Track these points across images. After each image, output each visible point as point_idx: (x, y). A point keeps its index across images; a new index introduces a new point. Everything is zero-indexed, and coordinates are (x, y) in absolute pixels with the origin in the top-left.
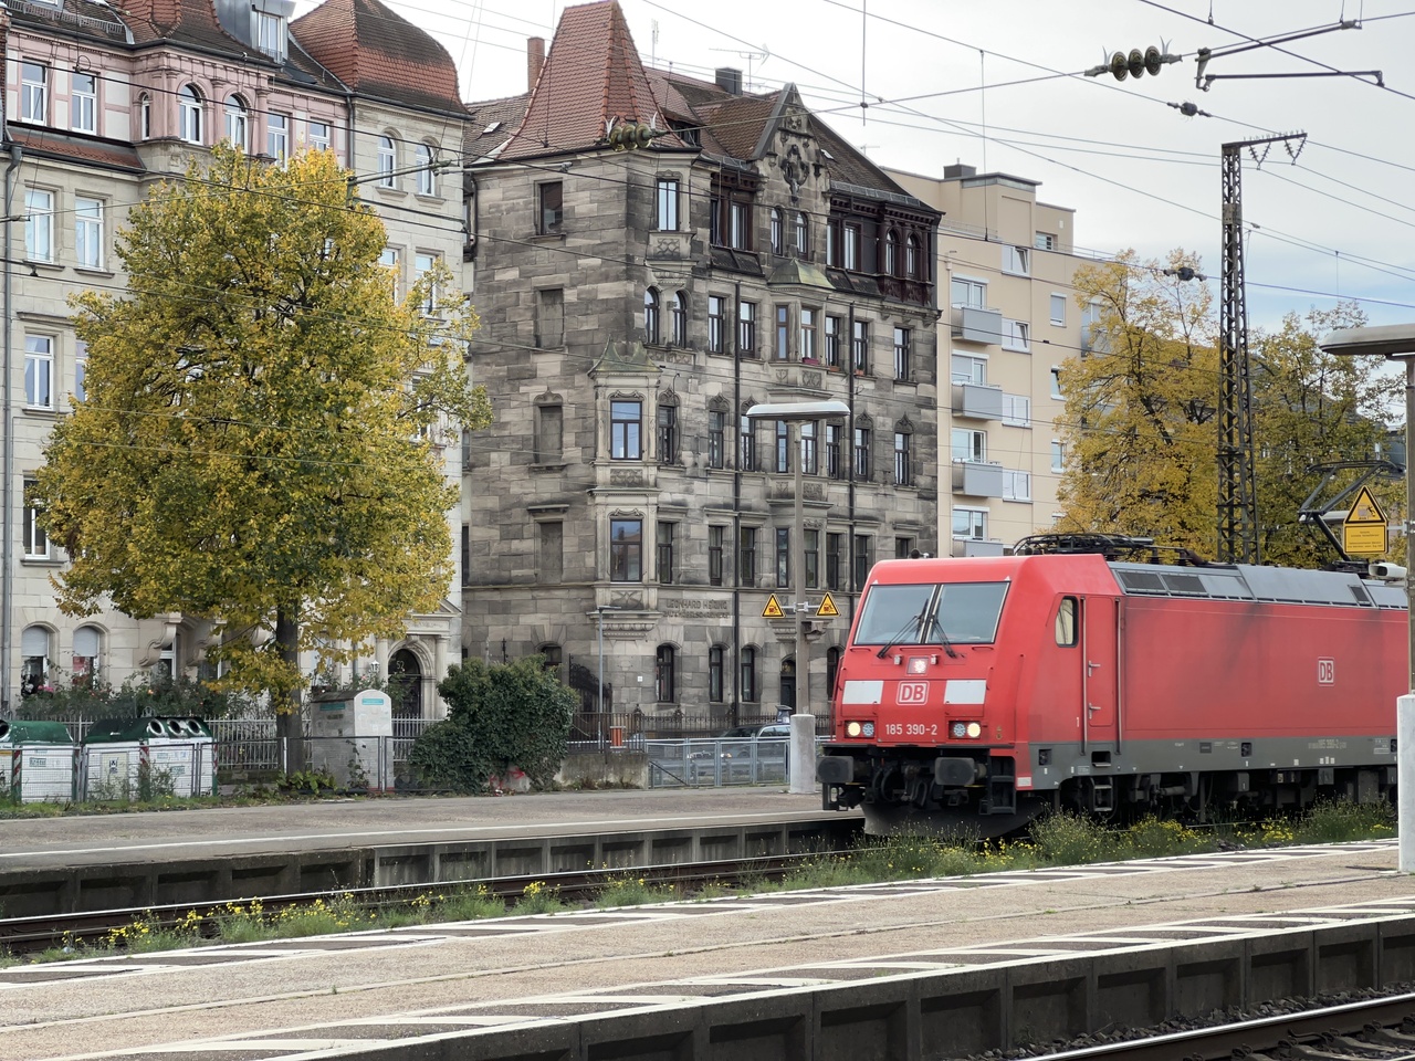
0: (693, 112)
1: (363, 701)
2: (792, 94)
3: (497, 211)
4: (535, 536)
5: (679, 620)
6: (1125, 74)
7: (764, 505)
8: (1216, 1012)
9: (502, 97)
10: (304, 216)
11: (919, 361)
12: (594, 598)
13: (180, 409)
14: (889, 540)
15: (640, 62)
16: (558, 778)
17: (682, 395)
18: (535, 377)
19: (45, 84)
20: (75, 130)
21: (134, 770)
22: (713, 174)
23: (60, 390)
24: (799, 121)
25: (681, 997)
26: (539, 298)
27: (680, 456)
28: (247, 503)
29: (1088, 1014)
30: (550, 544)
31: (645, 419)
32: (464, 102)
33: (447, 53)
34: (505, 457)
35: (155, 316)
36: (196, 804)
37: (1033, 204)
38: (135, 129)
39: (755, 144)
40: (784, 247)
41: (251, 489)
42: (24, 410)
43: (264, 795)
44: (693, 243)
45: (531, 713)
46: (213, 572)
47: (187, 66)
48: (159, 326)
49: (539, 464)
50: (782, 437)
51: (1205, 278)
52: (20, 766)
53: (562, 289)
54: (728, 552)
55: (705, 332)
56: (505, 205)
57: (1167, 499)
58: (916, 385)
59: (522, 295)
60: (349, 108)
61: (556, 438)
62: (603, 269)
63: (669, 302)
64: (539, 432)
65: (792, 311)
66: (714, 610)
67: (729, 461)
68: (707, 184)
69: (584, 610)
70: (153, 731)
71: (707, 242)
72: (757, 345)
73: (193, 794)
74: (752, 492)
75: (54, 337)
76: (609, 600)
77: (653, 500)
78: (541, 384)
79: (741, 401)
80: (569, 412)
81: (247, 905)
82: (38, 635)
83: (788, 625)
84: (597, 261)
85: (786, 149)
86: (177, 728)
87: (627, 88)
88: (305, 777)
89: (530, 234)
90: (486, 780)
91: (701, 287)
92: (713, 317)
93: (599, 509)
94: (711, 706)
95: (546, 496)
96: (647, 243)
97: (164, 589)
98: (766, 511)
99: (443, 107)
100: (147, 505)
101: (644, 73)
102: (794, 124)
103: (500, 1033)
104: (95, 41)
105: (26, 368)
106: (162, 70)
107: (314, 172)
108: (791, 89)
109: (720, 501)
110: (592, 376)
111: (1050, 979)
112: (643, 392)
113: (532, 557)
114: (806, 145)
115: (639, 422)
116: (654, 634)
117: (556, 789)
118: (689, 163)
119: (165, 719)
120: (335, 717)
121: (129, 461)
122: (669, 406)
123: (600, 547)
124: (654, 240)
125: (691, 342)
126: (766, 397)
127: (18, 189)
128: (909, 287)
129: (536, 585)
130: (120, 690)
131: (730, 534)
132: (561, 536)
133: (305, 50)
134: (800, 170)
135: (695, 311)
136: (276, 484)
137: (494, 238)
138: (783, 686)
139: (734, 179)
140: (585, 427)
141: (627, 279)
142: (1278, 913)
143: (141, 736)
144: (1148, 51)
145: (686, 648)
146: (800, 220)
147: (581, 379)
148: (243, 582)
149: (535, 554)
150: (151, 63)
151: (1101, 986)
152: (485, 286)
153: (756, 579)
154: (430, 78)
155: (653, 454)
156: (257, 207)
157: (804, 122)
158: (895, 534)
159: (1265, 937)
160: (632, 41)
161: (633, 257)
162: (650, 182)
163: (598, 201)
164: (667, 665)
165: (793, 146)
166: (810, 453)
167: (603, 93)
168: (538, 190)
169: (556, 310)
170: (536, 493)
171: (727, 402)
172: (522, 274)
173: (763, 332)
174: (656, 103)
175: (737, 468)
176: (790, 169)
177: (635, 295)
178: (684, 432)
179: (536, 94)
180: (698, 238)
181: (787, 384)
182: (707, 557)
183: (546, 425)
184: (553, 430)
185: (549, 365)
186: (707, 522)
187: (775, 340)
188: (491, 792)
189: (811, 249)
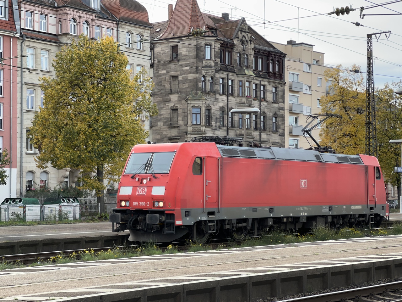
0: (215, 25)
3: (159, 54)
6: (339, 14)
8: (365, 283)
9: (161, 21)
10: (105, 55)
13: (70, 110)
15: (200, 11)
17: (212, 106)
18: (170, 101)
19: (32, 18)
20: (41, 31)
21: (57, 212)
22: (221, 43)
23: (36, 105)
24: (245, 28)
25: (212, 278)
26: (171, 79)
27: (212, 123)
28: (89, 137)
29: (328, 283)
31: (202, 113)
32: (150, 23)
33: (145, 9)
34: (162, 124)
35: (63, 84)
36: (75, 222)
37: (312, 52)
38: (57, 31)
39: (233, 35)
40: (241, 64)
41: (89, 133)
42: (26, 110)
43: (94, 220)
44: (215, 63)
46: (79, 156)
47: (72, 13)
48: (64, 87)
49: (171, 126)
50: (241, 118)
51: (362, 73)
52: (25, 211)
53: (178, 76)
55: (218, 88)
56: (162, 52)
57: (351, 136)
58: (278, 103)
59: (167, 78)
60: (118, 25)
61: (176, 119)
62: (190, 70)
63: (208, 80)
64: (171, 117)
65: (243, 82)
67: (225, 125)
68: (219, 46)
70: (63, 201)
71: (219, 63)
72: (233, 92)
73: (74, 219)
74: (232, 134)
75: (35, 90)
78: (172, 103)
79: (229, 108)
80: (180, 111)
81: (90, 250)
82: (30, 174)
84: (188, 68)
85: (242, 36)
86: (69, 200)
87: (196, 18)
88: (105, 215)
89: (169, 60)
91: (217, 75)
92: (221, 84)
93: (189, 139)
95: (174, 135)
96: (202, 63)
97: (66, 161)
99: (144, 24)
100: (61, 137)
101: (201, 14)
102: (244, 29)
103: (161, 288)
104: (46, 6)
105: (27, 99)
106: (65, 14)
107: (107, 43)
108: (243, 19)
110: (187, 101)
111: (317, 273)
112: (201, 105)
114: (247, 35)
115: (200, 114)
118: (214, 40)
119: (65, 198)
120: (114, 198)
121: (56, 125)
122: (208, 109)
124: (204, 62)
125: (215, 91)
126: (236, 107)
127: (25, 48)
128: (277, 75)
130: (53, 190)
133: (105, 8)
134: (246, 42)
135: (216, 82)
136: (97, 132)
137: (159, 61)
139: (227, 45)
140: (184, 115)
141: (197, 73)
142: (383, 254)
143: (59, 203)
144: (346, 7)
146: (246, 56)
147: (183, 102)
148: (87, 159)
150: (62, 12)
151: (332, 275)
152: (156, 75)
154: (141, 16)
155: (204, 123)
156: (92, 53)
157: (247, 28)
159: (379, 262)
160: (198, 5)
161: (198, 67)
162: (203, 45)
163: (188, 51)
165: (244, 35)
166: (248, 123)
167: (190, 20)
168: (171, 48)
169: (176, 82)
170: (171, 134)
171: (225, 108)
172: (167, 72)
173: (235, 88)
174: (205, 23)
175: (228, 127)
176: (243, 42)
177: (199, 78)
178: (212, 117)
179: (171, 20)
180: (217, 62)
181: (242, 103)
183: (173, 115)
184: (175, 116)
185: (174, 97)
187: (239, 90)
189: (249, 64)
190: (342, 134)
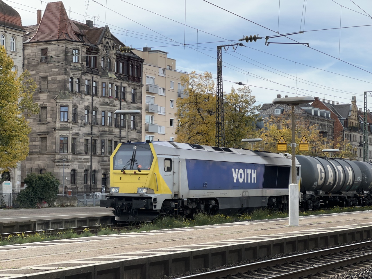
0: (81, 31)
1: (5, 184)
2: (107, 28)
4: (39, 141)
5: (77, 163)
6: (248, 41)
7: (99, 134)
8: (266, 257)
9: (30, 25)
11: (138, 97)
12: (55, 157)
16: (55, 204)
17: (78, 105)
18: (40, 99)
22: (87, 48)
24: (109, 35)
26: (41, 79)
27: (78, 121)
30: (43, 143)
31: (69, 111)
32: (23, 25)
33: (18, 14)
34: (32, 120)
37: (166, 58)
39: (97, 41)
40: (105, 67)
44: (82, 66)
45: (48, 187)
49: (40, 122)
50: (103, 116)
53: (47, 77)
54: (89, 146)
55: (84, 89)
56: (32, 54)
57: (203, 134)
58: (137, 104)
59: (36, 78)
61: (45, 116)
62: (58, 72)
63: (75, 81)
64: (40, 114)
65: (106, 84)
66: (85, 161)
67: (90, 122)
68: (85, 50)
69: (52, 160)
71: (85, 66)
72: (97, 93)
74: (96, 130)
76: (59, 158)
77: (71, 132)
78: (41, 101)
79: (93, 107)
80: (49, 109)
81: (21, 234)
83: (104, 165)
84: (57, 70)
85: (105, 42)
87: (65, 25)
89: (38, 62)
90: (36, 204)
91: (84, 77)
92: (86, 85)
93: (57, 134)
94: (84, 185)
95: (42, 131)
96: (70, 65)
98: (99, 135)
99: (18, 28)
101: (69, 21)
102: (108, 36)
109: (88, 132)
110: (55, 99)
111: (236, 249)
112: (69, 104)
113: (38, 146)
114: (110, 41)
115: (68, 112)
116: (70, 167)
117: (55, 207)
118: (81, 45)
122: (75, 108)
123: (57, 144)
124: (72, 65)
125: (81, 92)
126: (99, 106)
128: (135, 78)
129: (39, 153)
131: (90, 141)
132: (46, 141)
134: (109, 48)
135: (82, 83)
137: (29, 62)
138: (102, 180)
139: (92, 49)
140: (53, 113)
141: (65, 75)
144: (254, 36)
145: (78, 170)
146: (109, 61)
147: (52, 101)
149: (39, 145)
152: (26, 76)
153: (96, 153)
154: (14, 20)
155: (71, 120)
157: (110, 35)
160: (66, 13)
161: (66, 69)
162: (71, 50)
163: (57, 54)
164: (73, 175)
165: (107, 41)
166: (110, 121)
167: (58, 26)
168: (41, 50)
169: (45, 82)
170: (40, 130)
171: (90, 107)
172: (36, 72)
173: (99, 89)
174: (72, 29)
175: (92, 124)
176: (106, 47)
177: (67, 79)
178: (79, 115)
179: (40, 25)
181: (105, 103)
182: (84, 147)
183: (42, 112)
184: (44, 113)
185: (44, 96)
186: (84, 138)
187: (102, 91)
188: (38, 207)
189: (111, 68)
190: (195, 133)
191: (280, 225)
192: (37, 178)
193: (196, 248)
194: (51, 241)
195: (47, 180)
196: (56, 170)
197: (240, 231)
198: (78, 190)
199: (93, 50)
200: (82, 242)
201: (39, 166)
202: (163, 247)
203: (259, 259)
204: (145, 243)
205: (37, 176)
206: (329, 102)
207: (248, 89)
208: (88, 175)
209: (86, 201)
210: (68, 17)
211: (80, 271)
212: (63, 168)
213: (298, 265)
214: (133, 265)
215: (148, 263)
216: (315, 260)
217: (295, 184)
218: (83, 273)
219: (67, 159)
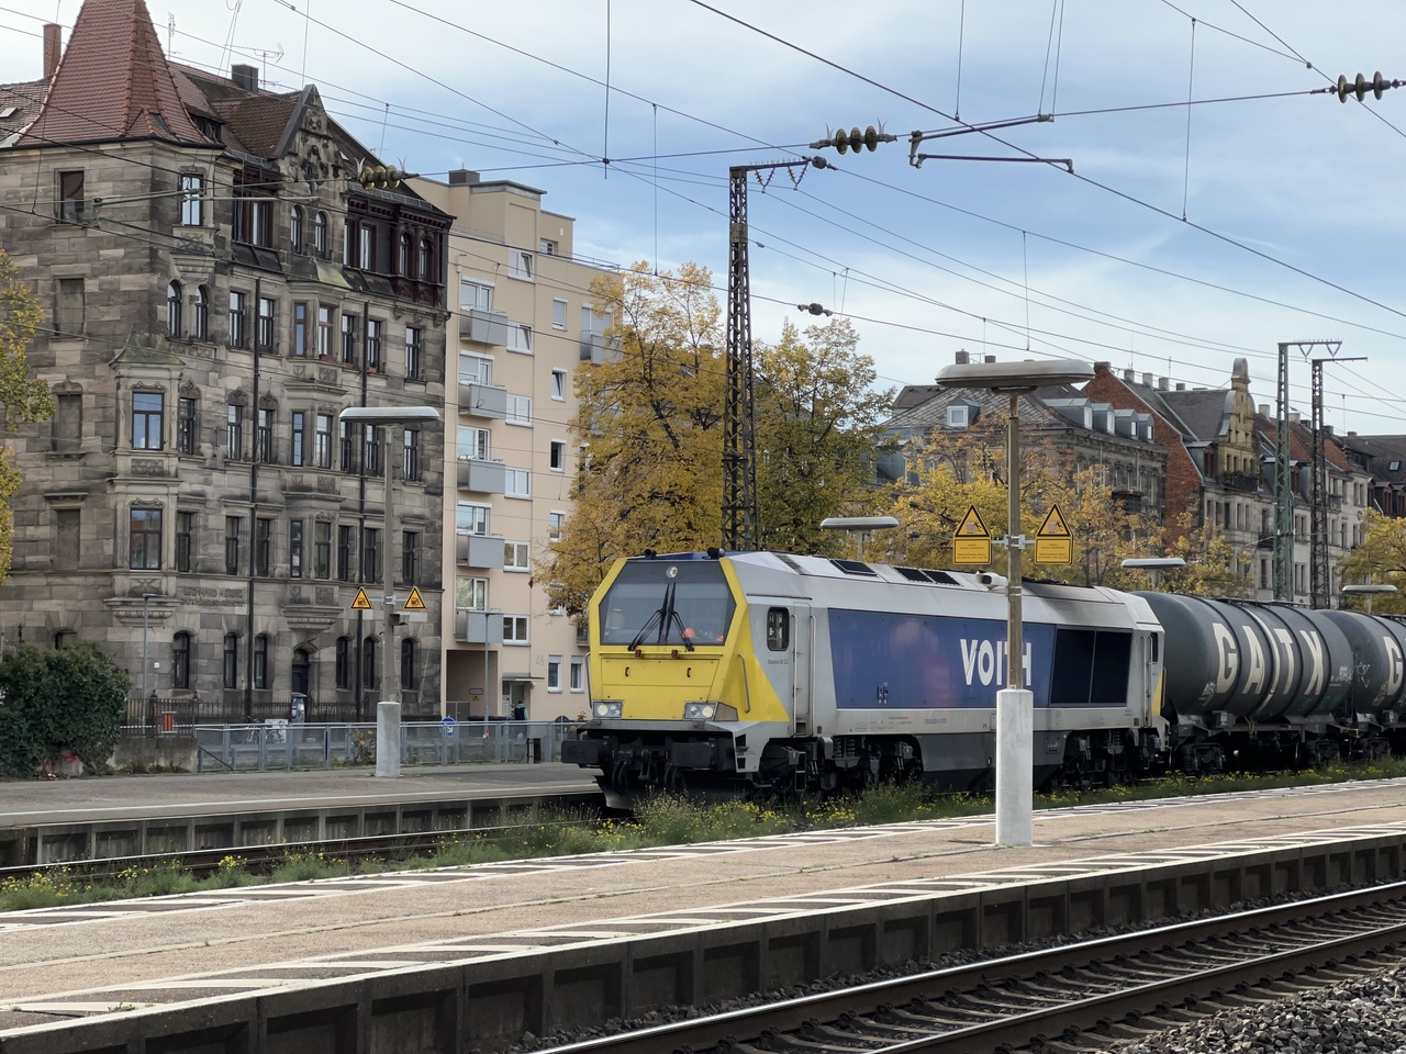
0: (211, 107)
2: (312, 95)
4: (51, 523)
5: (196, 608)
6: (845, 149)
7: (280, 497)
9: (18, 81)
11: (429, 360)
12: (112, 585)
14: (396, 533)
15: (164, 56)
16: (111, 762)
17: (203, 388)
18: (53, 365)
24: (319, 122)
26: (59, 287)
27: (200, 447)
29: (821, 962)
30: (66, 531)
31: (167, 409)
34: (22, 444)
37: (538, 212)
39: (276, 143)
40: (303, 246)
44: (216, 238)
45: (86, 698)
49: (57, 451)
50: (298, 431)
53: (82, 279)
54: (244, 542)
55: (225, 327)
56: (23, 192)
57: (675, 501)
58: (425, 384)
59: (41, 283)
61: (75, 427)
62: (126, 261)
63: (191, 296)
65: (310, 308)
66: (229, 599)
67: (246, 454)
68: (229, 180)
69: (102, 597)
71: (229, 238)
72: (276, 341)
74: (269, 483)
76: (127, 588)
77: (174, 490)
78: (60, 373)
79: (259, 396)
80: (88, 401)
83: (300, 615)
84: (120, 252)
85: (306, 149)
87: (151, 81)
89: (49, 222)
90: (39, 764)
91: (223, 282)
92: (233, 312)
93: (120, 497)
94: (225, 692)
95: (64, 484)
96: (171, 237)
98: (281, 503)
101: (167, 67)
102: (315, 125)
108: (312, 90)
109: (237, 492)
110: (115, 365)
112: (166, 384)
113: (48, 544)
114: (325, 146)
115: (161, 413)
116: (171, 621)
117: (109, 773)
118: (214, 159)
122: (190, 399)
123: (119, 535)
124: (177, 233)
125: (213, 336)
128: (421, 288)
129: (52, 571)
131: (246, 525)
132: (79, 524)
134: (319, 170)
135: (216, 305)
138: (293, 674)
139: (257, 177)
140: (105, 417)
141: (151, 272)
144: (867, 130)
145: (202, 636)
146: (318, 220)
147: (102, 370)
149: (51, 541)
153: (270, 569)
155: (174, 445)
157: (324, 124)
158: (402, 527)
160: (155, 35)
161: (157, 250)
162: (173, 178)
163: (121, 193)
164: (182, 651)
165: (313, 147)
166: (324, 448)
167: (126, 85)
168: (59, 180)
169: (75, 299)
170: (53, 481)
171: (245, 396)
172: (40, 262)
173: (282, 329)
174: (180, 98)
175: (254, 459)
176: (310, 169)
177: (159, 288)
178: (204, 425)
179: (56, 81)
180: (221, 234)
181: (304, 380)
182: (224, 547)
183: (64, 414)
184: (72, 420)
185: (68, 353)
186: (224, 513)
187: (293, 336)
188: (44, 776)
189: (329, 248)
190: (646, 495)
191: (964, 842)
192: (42, 666)
193: (645, 931)
194: (92, 905)
195: (81, 671)
196: (115, 635)
197: (812, 865)
198: (202, 710)
199: (257, 180)
200: (213, 908)
201: (49, 619)
202: (521, 927)
203: (883, 971)
204: (452, 913)
205: (42, 657)
206: (1148, 381)
207: (847, 331)
208: (238, 650)
209: (231, 753)
210: (161, 50)
211: (204, 1016)
212: (141, 626)
213: (1027, 991)
214: (408, 993)
215: (464, 989)
216: (1093, 975)
217: (1018, 688)
218: (216, 1025)
219: (158, 592)
